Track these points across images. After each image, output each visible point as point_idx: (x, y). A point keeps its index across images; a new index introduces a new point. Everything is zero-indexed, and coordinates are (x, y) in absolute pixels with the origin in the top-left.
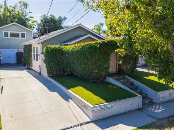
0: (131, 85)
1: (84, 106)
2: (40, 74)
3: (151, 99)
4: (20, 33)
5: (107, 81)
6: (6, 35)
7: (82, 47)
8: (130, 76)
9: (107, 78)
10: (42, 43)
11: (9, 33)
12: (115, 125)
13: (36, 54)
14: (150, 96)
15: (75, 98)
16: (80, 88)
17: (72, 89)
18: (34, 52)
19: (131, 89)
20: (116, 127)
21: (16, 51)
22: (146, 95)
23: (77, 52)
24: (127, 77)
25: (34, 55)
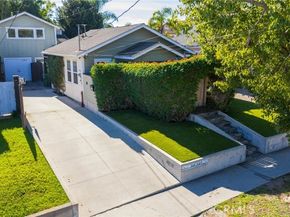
0: (227, 126)
1: (168, 162)
2: (83, 105)
3: (257, 148)
4: (35, 30)
5: (192, 119)
6: (12, 33)
7: (157, 71)
8: (224, 111)
9: (192, 116)
10: (85, 57)
11: (17, 29)
12: (214, 189)
13: (72, 72)
14: (254, 143)
15: (151, 148)
16: (155, 133)
17: (143, 134)
18: (69, 69)
19: (228, 133)
20: (215, 192)
21: (29, 60)
22: (250, 141)
23: (148, 78)
24: (220, 113)
25: (69, 73)
